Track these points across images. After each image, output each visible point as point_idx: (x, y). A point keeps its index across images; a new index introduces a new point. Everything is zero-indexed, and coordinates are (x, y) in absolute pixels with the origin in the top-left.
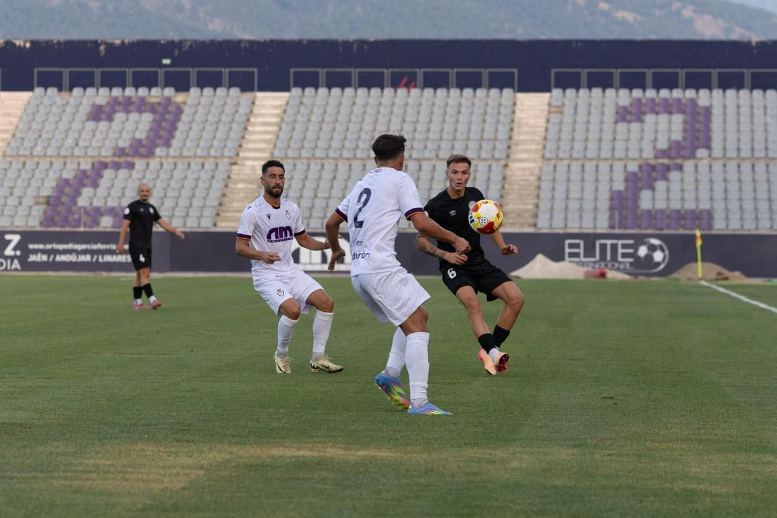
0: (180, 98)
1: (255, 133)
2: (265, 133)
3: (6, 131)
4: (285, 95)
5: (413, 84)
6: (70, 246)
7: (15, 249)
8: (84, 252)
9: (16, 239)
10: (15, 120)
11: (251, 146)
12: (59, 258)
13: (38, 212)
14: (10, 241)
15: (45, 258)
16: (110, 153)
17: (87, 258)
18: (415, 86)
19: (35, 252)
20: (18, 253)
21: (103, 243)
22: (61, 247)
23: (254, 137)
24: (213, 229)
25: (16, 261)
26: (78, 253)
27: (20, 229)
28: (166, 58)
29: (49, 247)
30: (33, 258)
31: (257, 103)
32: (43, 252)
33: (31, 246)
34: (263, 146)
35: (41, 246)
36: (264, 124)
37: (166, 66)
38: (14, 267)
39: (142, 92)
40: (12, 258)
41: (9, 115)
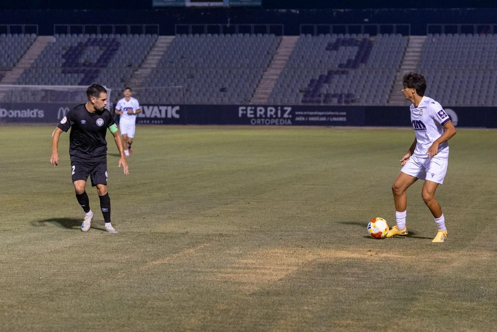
0: (372, 39)
1: (408, 56)
2: (414, 56)
3: (286, 56)
4: (425, 37)
5: (488, 31)
6: (316, 113)
7: (289, 114)
8: (323, 116)
9: (289, 109)
10: (290, 50)
11: (407, 63)
12: (311, 119)
13: (301, 96)
14: (286, 111)
15: (303, 119)
16: (337, 66)
17: (324, 119)
18: (489, 33)
19: (299, 116)
20: (290, 116)
21: (332, 111)
22: (311, 113)
23: (408, 58)
24: (387, 105)
25: (289, 121)
26: (320, 116)
27: (292, 104)
28: (366, 18)
29: (305, 113)
30: (298, 119)
31: (410, 41)
32: (303, 116)
33: (297, 113)
34: (413, 63)
35: (302, 113)
36: (414, 52)
37: (366, 22)
38: (288, 123)
39: (354, 36)
40: (287, 119)
41: (288, 47)
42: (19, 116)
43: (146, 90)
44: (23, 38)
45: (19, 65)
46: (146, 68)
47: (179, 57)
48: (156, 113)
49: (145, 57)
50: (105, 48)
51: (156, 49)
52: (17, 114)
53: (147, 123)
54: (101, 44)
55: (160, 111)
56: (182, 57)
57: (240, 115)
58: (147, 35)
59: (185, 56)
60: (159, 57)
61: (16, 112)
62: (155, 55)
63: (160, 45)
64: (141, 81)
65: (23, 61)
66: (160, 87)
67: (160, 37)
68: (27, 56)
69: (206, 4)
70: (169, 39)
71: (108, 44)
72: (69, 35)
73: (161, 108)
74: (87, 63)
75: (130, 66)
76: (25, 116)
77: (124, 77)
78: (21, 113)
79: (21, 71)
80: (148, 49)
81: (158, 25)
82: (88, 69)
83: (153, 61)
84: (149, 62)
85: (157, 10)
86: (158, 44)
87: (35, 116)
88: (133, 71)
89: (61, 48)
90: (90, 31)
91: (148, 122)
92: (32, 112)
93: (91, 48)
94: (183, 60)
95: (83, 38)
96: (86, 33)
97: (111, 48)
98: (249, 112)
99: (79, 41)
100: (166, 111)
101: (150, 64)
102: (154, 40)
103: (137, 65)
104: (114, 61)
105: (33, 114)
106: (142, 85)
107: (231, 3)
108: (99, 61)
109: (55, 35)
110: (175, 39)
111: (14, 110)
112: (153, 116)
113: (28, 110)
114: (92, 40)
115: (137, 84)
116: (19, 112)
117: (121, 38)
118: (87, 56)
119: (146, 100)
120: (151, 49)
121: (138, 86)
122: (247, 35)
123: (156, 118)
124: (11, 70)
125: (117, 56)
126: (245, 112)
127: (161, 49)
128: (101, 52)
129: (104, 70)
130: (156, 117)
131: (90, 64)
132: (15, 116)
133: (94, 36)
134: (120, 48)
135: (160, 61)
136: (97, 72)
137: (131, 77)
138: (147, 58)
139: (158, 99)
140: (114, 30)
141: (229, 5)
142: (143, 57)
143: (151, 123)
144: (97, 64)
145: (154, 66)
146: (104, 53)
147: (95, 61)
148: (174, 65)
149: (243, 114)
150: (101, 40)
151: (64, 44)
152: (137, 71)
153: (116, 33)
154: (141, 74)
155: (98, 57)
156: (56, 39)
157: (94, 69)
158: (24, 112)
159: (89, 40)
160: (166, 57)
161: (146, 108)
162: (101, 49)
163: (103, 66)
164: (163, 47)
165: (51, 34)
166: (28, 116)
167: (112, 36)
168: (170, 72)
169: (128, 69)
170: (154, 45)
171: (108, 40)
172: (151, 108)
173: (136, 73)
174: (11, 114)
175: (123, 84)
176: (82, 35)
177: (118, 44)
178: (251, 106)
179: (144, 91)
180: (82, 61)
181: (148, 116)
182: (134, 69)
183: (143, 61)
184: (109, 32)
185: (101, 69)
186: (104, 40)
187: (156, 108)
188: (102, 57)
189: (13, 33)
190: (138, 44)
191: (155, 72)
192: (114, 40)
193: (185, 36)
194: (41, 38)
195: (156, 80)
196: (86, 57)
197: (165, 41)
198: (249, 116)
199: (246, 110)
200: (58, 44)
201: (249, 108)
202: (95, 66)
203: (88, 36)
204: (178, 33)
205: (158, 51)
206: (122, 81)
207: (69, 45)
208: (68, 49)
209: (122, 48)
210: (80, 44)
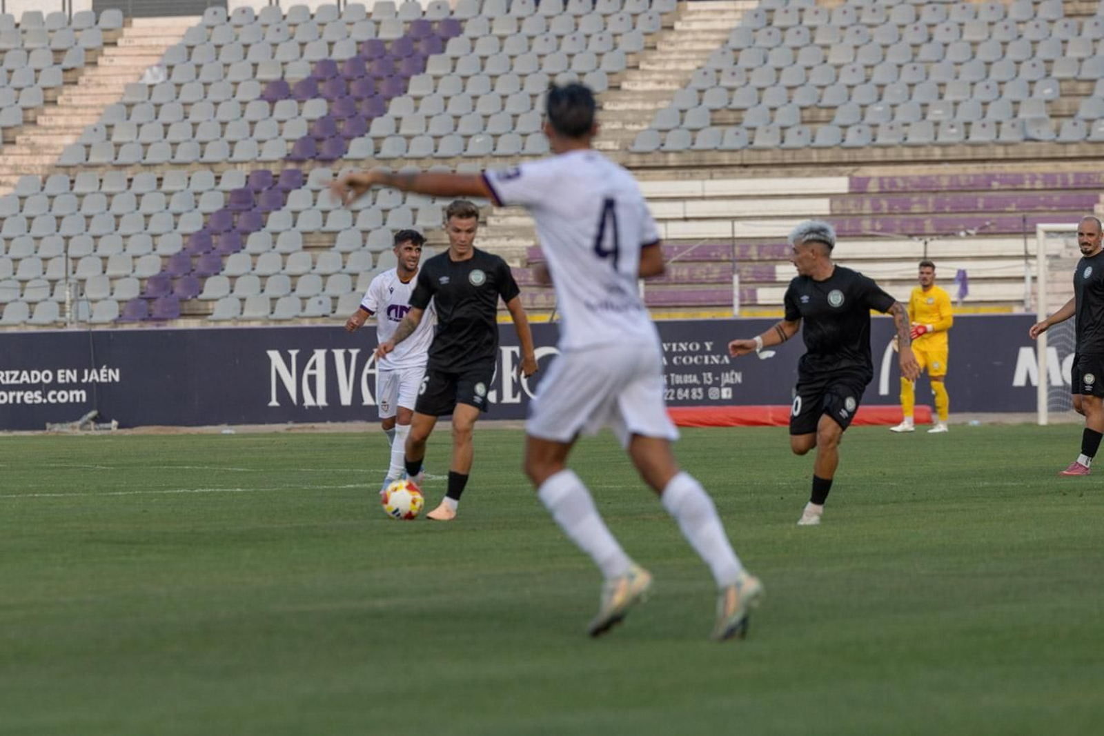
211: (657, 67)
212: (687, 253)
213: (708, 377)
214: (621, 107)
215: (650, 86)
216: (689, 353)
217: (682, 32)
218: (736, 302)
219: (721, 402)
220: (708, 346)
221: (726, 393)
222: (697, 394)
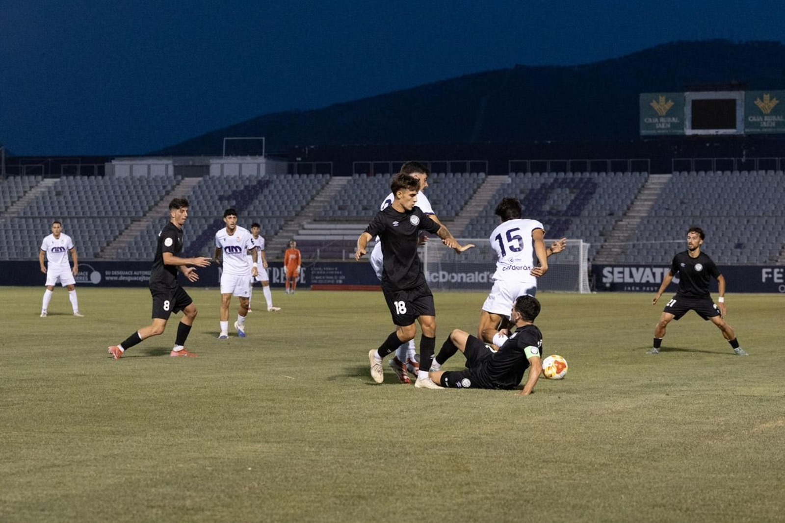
42: (464, 280)
43: (634, 246)
44: (467, 179)
45: (464, 214)
46: (634, 217)
47: (678, 202)
48: (648, 276)
49: (632, 203)
50: (577, 191)
51: (646, 192)
52: (462, 278)
53: (635, 291)
54: (572, 185)
55: (654, 274)
56: (682, 203)
57: (764, 280)
58: (634, 173)
59: (686, 201)
60: (650, 203)
61: (460, 275)
62: (645, 200)
63: (652, 186)
64: (626, 235)
65: (468, 208)
66: (653, 242)
67: (651, 176)
68: (473, 203)
69: (712, 132)
70: (665, 178)
71: (581, 185)
72: (529, 175)
73: (655, 270)
74: (554, 211)
75: (611, 214)
76: (473, 281)
77: (604, 228)
78: (467, 277)
79: (467, 222)
80: (636, 191)
81: (649, 160)
82: (555, 219)
83: (642, 208)
84: (637, 209)
85: (646, 141)
86: (649, 185)
87: (485, 280)
88: (616, 222)
89: (518, 191)
90: (558, 168)
91: (638, 288)
92: (481, 275)
93: (559, 190)
94: (684, 206)
95: (548, 178)
96: (552, 171)
97: (586, 191)
98: (776, 275)
99: (543, 181)
100: (662, 274)
101: (639, 211)
102: (643, 181)
103: (620, 213)
104: (591, 208)
105: (483, 278)
106: (628, 239)
107: (746, 130)
108: (569, 208)
109: (510, 174)
110: (672, 178)
111: (456, 273)
112: (644, 281)
113: (477, 273)
114: (560, 181)
115: (621, 238)
116: (464, 275)
117: (601, 178)
118: (554, 201)
119: (634, 259)
120: (639, 192)
121: (623, 241)
122: (771, 173)
123: (648, 284)
124: (453, 221)
125: (594, 202)
126: (770, 276)
127: (653, 192)
128: (573, 197)
129: (577, 221)
130: (648, 282)
131: (558, 213)
132: (459, 281)
133: (562, 175)
134: (597, 190)
135: (653, 207)
136: (567, 222)
137: (613, 229)
138: (635, 203)
139: (651, 258)
140: (589, 166)
141: (745, 132)
142: (629, 202)
143: (641, 290)
144: (566, 211)
145: (644, 215)
146: (576, 198)
147: (565, 208)
148: (671, 213)
149: (767, 279)
150: (573, 180)
151: (522, 186)
152: (621, 221)
153: (592, 171)
154: (626, 225)
155: (569, 203)
156: (512, 179)
157: (564, 219)
158: (470, 276)
159: (556, 180)
160: (661, 202)
161: (634, 270)
162: (572, 192)
163: (577, 215)
164: (655, 189)
165: (505, 173)
166: (477, 281)
167: (587, 175)
168: (666, 222)
169: (609, 218)
170: (643, 187)
171: (581, 179)
172: (641, 270)
173: (620, 223)
174: (453, 277)
175: (602, 238)
176: (546, 174)
177: (595, 186)
178: (779, 267)
179: (631, 247)
180: (547, 208)
181: (637, 281)
182: (617, 219)
183: (628, 209)
184: (583, 170)
185: (572, 219)
186: (577, 180)
187: (648, 270)
188: (573, 202)
189: (454, 171)
190: (622, 185)
191: (646, 222)
192: (590, 179)
193: (686, 173)
194: (492, 178)
195: (647, 234)
196: (552, 202)
197: (658, 181)
198: (776, 280)
199: (772, 273)
200: (514, 186)
201: (776, 270)
202: (564, 215)
203: (554, 174)
204: (675, 170)
205: (649, 195)
206: (601, 234)
207: (530, 187)
208: (528, 192)
209: (599, 190)
210: (543, 186)
211: (323, 194)
212: (331, 243)
213: (336, 277)
214: (314, 204)
215: (322, 199)
216: (331, 271)
217: (331, 185)
218: (344, 257)
219: (339, 284)
220: (336, 269)
221: (341, 282)
222: (333, 282)
